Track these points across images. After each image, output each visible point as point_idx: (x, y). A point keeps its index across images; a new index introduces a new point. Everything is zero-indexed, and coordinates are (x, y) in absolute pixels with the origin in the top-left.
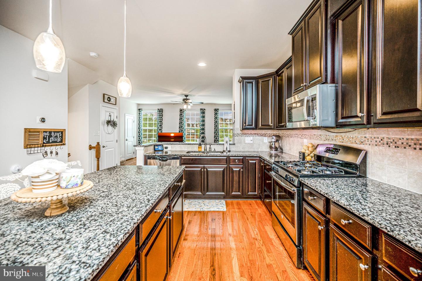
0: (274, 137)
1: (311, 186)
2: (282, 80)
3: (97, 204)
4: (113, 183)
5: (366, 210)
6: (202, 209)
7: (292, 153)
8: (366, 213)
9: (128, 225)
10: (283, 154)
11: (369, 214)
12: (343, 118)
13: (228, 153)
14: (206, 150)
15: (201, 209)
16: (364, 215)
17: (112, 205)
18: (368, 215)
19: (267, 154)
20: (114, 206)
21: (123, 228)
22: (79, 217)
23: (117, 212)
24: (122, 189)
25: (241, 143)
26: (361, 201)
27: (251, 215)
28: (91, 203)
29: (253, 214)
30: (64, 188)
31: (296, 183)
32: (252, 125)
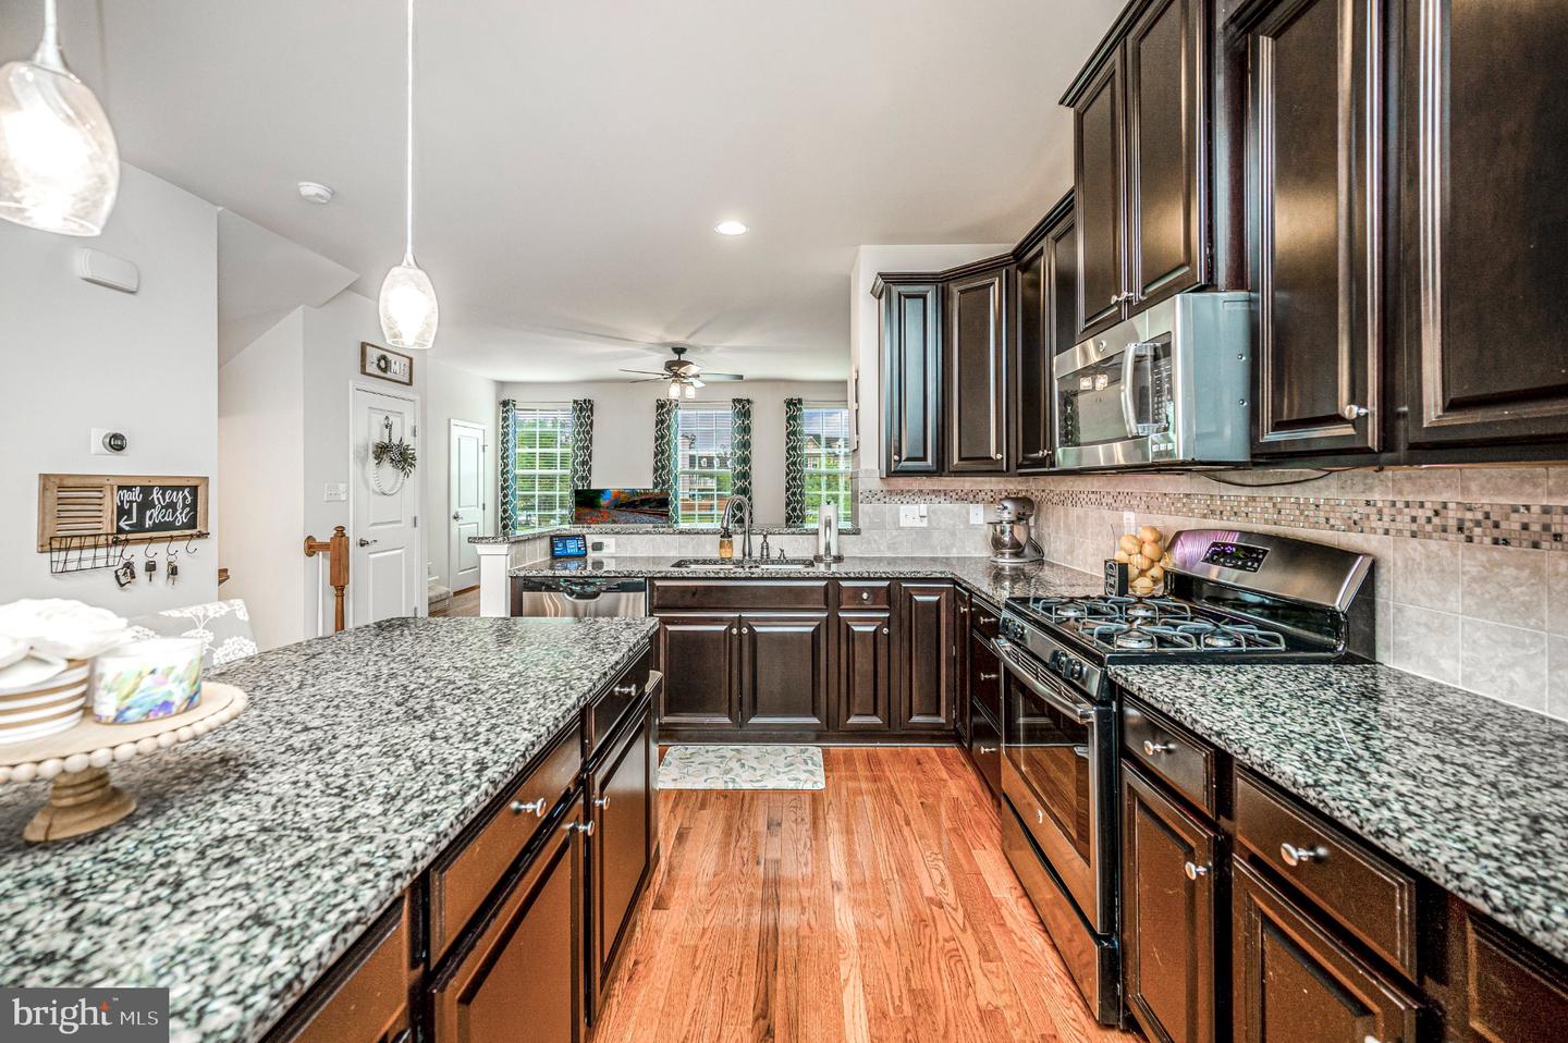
0: (1007, 504)
1: (1152, 701)
2: (1035, 285)
3: (261, 782)
4: (358, 690)
5: (1390, 809)
6: (734, 781)
7: (1079, 565)
8: (1389, 821)
9: (365, 882)
10: (1046, 568)
11: (1404, 826)
12: (1279, 426)
13: (834, 567)
14: (750, 555)
15: (726, 782)
16: (1380, 833)
17: (323, 788)
18: (1401, 834)
19: (981, 567)
20: (330, 795)
21: (341, 897)
22: (165, 847)
23: (334, 820)
24: (384, 717)
25: (881, 526)
26: (1362, 765)
27: (922, 803)
28: (238, 780)
29: (930, 801)
30: (111, 720)
31: (1094, 687)
32: (924, 459)
